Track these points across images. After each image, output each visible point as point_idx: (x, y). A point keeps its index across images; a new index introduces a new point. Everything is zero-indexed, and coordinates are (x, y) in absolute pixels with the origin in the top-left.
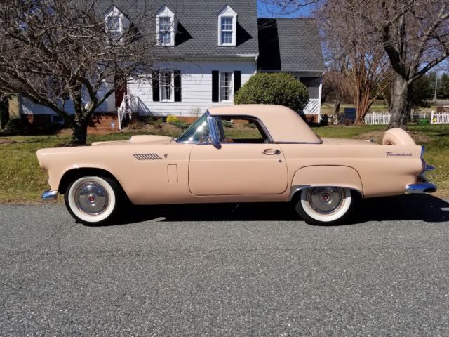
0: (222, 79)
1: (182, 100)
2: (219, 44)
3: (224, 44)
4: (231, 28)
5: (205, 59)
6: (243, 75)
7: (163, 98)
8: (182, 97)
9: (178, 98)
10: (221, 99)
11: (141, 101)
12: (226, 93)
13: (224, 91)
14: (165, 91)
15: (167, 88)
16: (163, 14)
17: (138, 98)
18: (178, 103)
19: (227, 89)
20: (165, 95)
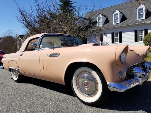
0: (139, 33)
1: (122, 42)
2: (138, 19)
3: (140, 19)
4: (143, 12)
5: (131, 26)
6: (148, 30)
7: (115, 42)
8: (122, 41)
9: (121, 41)
10: (139, 41)
11: (108, 44)
12: (141, 38)
13: (140, 37)
14: (116, 39)
15: (117, 38)
16: (116, 13)
17: (107, 42)
18: (121, 44)
19: (141, 36)
20: (116, 41)
